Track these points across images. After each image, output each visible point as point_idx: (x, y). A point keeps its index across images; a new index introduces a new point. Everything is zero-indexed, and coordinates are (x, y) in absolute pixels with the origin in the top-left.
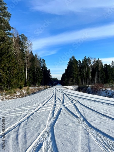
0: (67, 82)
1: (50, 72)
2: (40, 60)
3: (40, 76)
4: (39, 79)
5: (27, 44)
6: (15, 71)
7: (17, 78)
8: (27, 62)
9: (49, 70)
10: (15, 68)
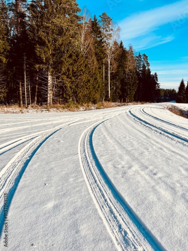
0: (184, 97)
1: (157, 78)
2: (140, 56)
3: (133, 85)
4: (130, 90)
5: (112, 30)
6: (84, 77)
7: (87, 88)
8: (111, 62)
9: (156, 74)
10: (83, 73)
